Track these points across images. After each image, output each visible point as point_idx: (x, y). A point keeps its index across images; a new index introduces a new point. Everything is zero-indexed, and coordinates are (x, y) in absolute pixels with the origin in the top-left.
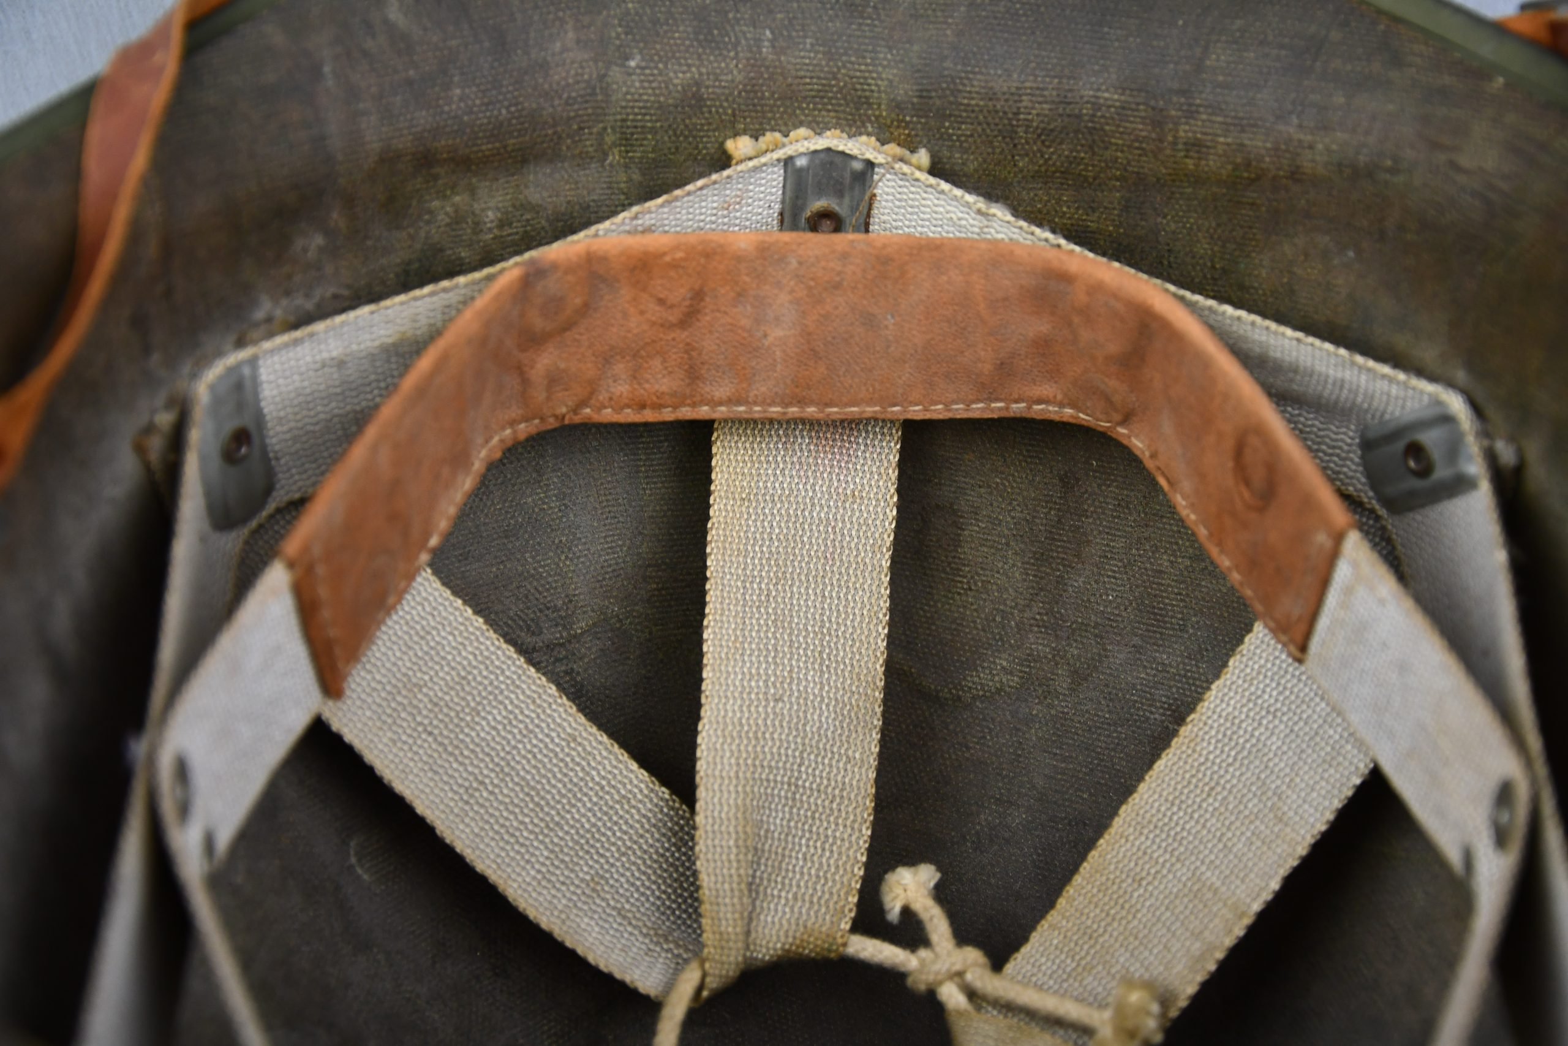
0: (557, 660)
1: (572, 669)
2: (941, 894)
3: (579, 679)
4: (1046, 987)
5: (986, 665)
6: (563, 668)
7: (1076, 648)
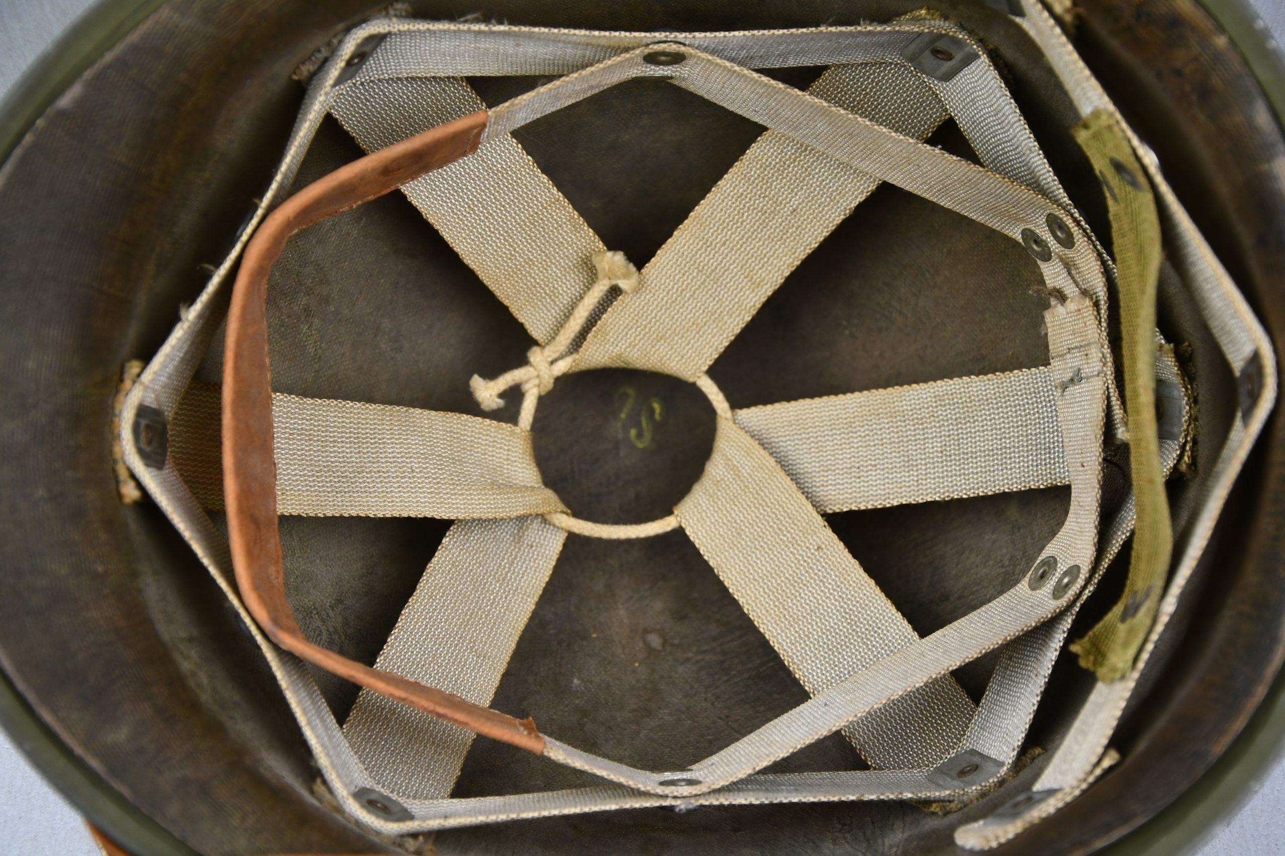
0: (328, 616)
1: (330, 606)
2: (491, 374)
3: (333, 602)
4: (567, 314)
5: (304, 339)
6: (331, 612)
7: (308, 280)
